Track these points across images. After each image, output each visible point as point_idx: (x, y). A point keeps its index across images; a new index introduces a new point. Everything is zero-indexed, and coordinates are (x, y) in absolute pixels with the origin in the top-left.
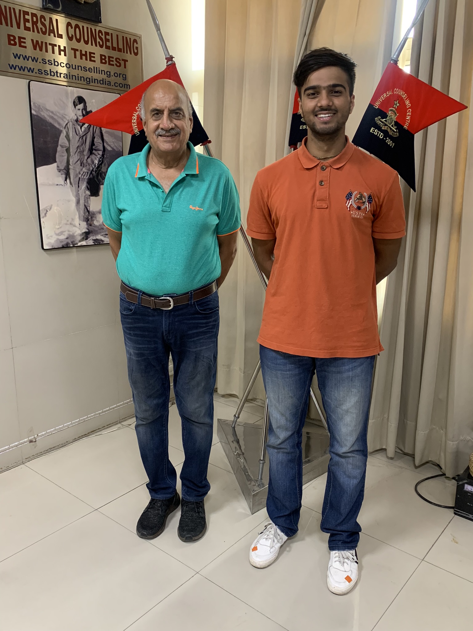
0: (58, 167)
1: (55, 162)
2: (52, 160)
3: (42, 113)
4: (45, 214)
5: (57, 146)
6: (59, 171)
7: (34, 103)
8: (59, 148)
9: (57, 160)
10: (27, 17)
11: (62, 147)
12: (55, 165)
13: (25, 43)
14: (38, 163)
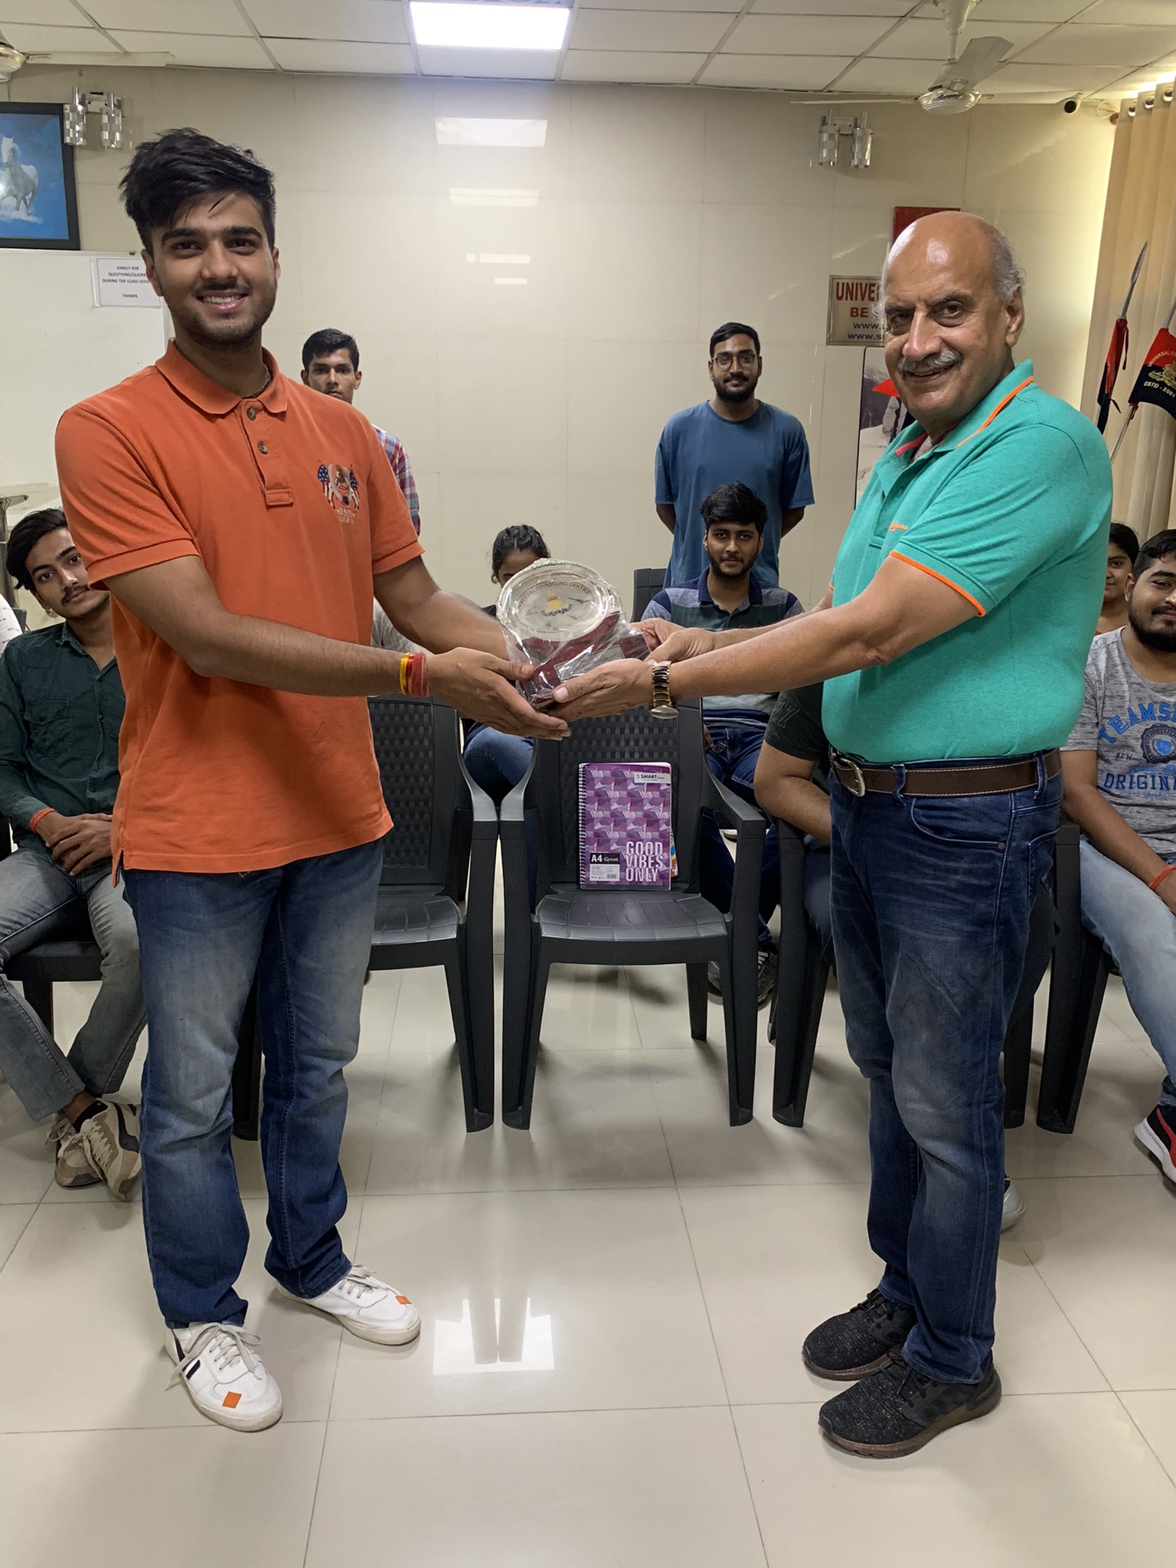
0: (884, 428)
1: (882, 423)
2: (877, 421)
3: (875, 377)
4: (863, 477)
5: (886, 408)
6: (885, 432)
7: (867, 368)
8: (888, 410)
9: (884, 421)
10: (872, 288)
11: (891, 408)
12: (881, 426)
13: (867, 312)
14: (863, 425)
